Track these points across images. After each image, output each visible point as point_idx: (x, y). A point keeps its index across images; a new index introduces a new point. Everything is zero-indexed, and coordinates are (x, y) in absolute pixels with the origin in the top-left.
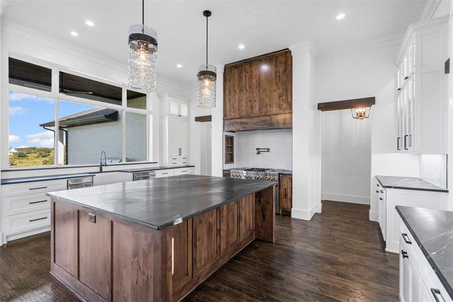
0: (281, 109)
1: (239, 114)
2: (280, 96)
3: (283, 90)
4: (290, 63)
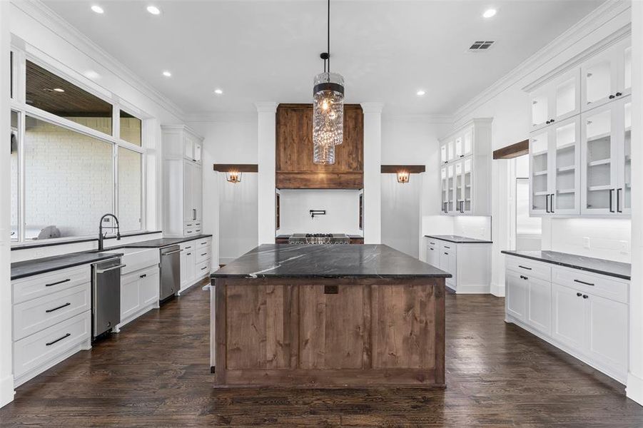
0: (351, 168)
1: (299, 168)
2: (350, 154)
3: (353, 146)
4: (360, 120)
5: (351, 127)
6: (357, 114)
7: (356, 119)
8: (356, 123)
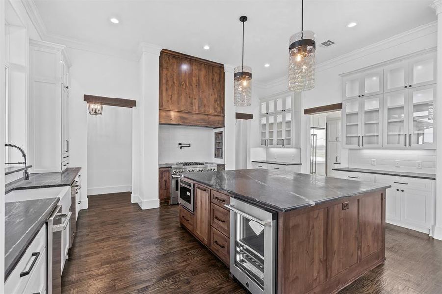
0: (216, 112)
2: (216, 101)
3: (218, 96)
5: (217, 80)
6: (221, 72)
7: (220, 75)
8: (220, 78)
